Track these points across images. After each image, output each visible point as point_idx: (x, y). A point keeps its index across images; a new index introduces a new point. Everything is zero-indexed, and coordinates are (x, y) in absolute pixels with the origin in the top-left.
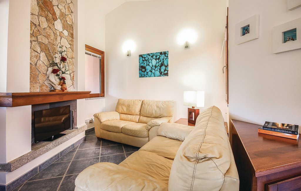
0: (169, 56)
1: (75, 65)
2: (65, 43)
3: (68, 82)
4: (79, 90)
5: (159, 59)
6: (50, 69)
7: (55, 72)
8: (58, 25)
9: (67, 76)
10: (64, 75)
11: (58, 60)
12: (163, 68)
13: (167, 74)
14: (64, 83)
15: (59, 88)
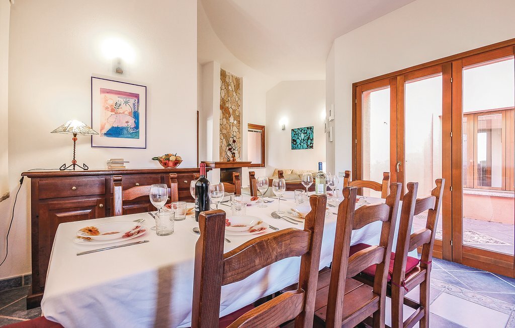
0: (314, 130)
1: (241, 143)
2: (235, 129)
3: (237, 155)
4: (244, 161)
5: (306, 133)
6: (228, 148)
7: (230, 149)
8: (232, 119)
9: (236, 152)
10: (234, 151)
11: (231, 142)
12: (309, 141)
13: (312, 147)
14: (234, 156)
15: (231, 159)
